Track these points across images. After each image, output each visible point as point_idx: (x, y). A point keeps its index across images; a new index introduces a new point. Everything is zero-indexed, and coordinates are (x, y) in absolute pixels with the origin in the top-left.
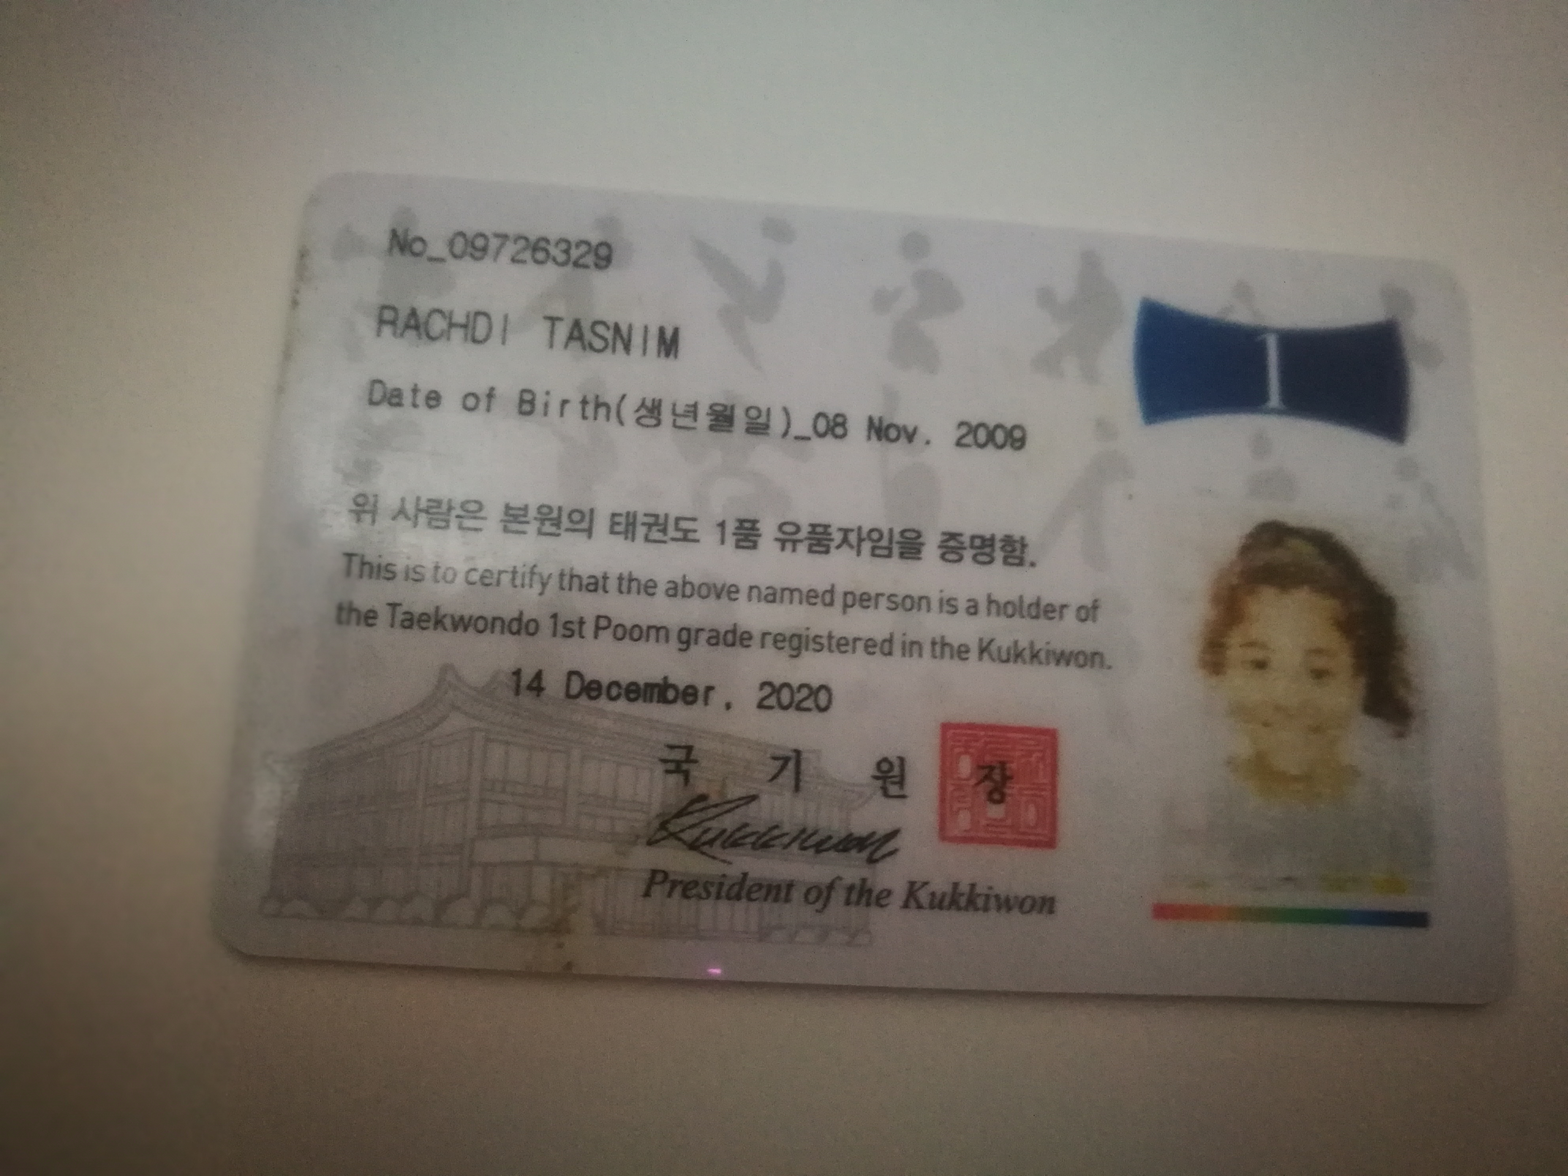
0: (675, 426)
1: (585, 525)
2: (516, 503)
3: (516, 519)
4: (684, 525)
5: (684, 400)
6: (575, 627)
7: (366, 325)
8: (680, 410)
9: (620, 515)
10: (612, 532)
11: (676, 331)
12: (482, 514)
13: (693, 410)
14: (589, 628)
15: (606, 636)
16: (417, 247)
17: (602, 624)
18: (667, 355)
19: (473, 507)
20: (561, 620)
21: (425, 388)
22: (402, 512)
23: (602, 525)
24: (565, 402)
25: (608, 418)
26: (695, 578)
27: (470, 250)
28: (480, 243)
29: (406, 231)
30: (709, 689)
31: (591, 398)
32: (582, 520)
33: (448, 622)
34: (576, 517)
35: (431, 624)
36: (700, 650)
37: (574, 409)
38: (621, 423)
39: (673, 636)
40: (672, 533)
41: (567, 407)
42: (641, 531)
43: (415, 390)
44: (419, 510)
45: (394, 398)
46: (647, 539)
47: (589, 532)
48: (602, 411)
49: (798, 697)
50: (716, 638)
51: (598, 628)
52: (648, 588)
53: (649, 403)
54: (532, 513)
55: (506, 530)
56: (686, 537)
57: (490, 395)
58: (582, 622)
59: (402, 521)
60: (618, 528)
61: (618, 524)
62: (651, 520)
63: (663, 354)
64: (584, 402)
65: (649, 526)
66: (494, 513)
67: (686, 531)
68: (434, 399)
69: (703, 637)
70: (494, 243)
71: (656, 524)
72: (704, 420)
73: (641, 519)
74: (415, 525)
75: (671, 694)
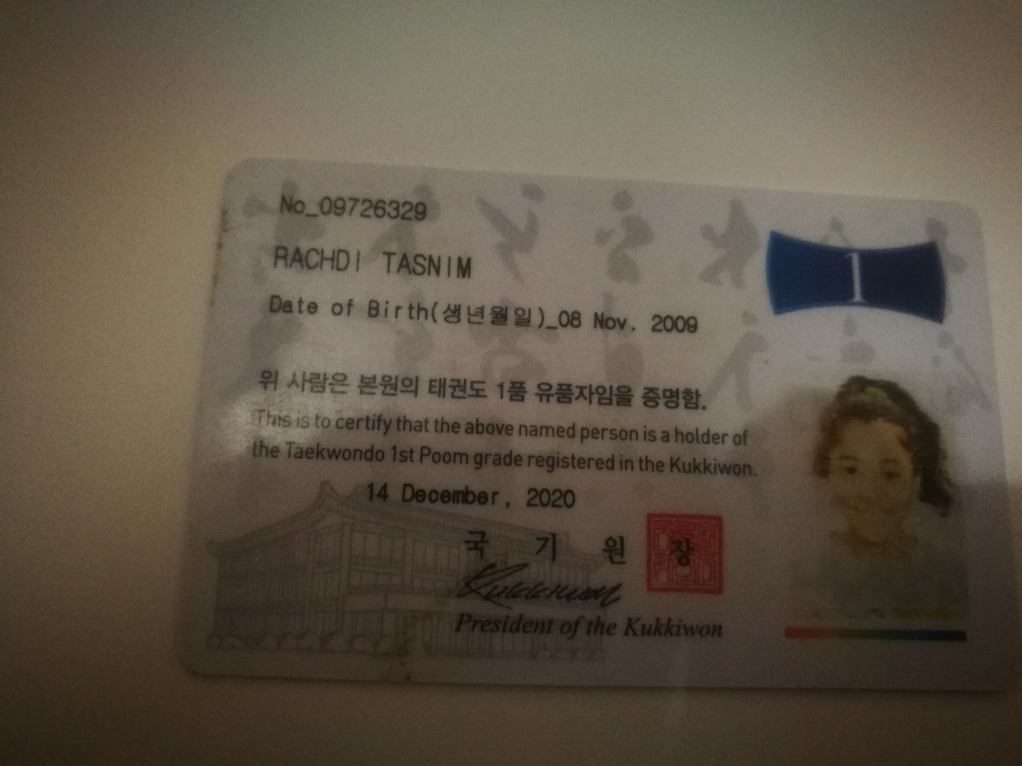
0: (469, 321)
1: (413, 388)
2: (369, 374)
3: (368, 385)
4: (476, 386)
5: (475, 304)
6: (408, 455)
7: (267, 260)
8: (472, 312)
9: (435, 381)
10: (430, 392)
11: (469, 261)
12: (346, 382)
13: (481, 311)
14: (416, 456)
15: (428, 460)
16: (299, 207)
17: (425, 452)
18: (464, 276)
19: (340, 378)
20: (398, 450)
21: (307, 300)
22: (294, 381)
23: (424, 387)
24: (398, 308)
25: (426, 318)
26: (485, 420)
27: (333, 209)
28: (340, 204)
29: (291, 198)
30: (495, 494)
31: (415, 305)
32: (411, 384)
33: (325, 454)
34: (407, 383)
35: (314, 455)
36: (489, 468)
37: (404, 313)
38: (435, 321)
39: (471, 459)
40: (469, 391)
41: (400, 312)
42: (449, 391)
43: (300, 302)
44: (304, 380)
45: (287, 307)
46: (453, 396)
47: (416, 392)
48: (422, 314)
49: (553, 498)
50: (499, 460)
51: (422, 455)
52: (454, 427)
53: (452, 308)
54: (379, 380)
55: (362, 392)
56: (478, 394)
57: (350, 304)
58: (412, 452)
59: (294, 387)
60: (434, 389)
61: (435, 386)
62: (455, 384)
63: (461, 275)
64: (411, 308)
65: (454, 387)
66: (354, 381)
67: (478, 390)
68: (313, 308)
69: (490, 460)
70: (349, 205)
71: (459, 386)
72: (488, 317)
73: (448, 383)
74: (303, 390)
75: (470, 498)
